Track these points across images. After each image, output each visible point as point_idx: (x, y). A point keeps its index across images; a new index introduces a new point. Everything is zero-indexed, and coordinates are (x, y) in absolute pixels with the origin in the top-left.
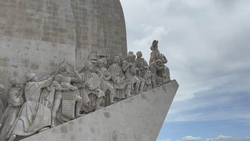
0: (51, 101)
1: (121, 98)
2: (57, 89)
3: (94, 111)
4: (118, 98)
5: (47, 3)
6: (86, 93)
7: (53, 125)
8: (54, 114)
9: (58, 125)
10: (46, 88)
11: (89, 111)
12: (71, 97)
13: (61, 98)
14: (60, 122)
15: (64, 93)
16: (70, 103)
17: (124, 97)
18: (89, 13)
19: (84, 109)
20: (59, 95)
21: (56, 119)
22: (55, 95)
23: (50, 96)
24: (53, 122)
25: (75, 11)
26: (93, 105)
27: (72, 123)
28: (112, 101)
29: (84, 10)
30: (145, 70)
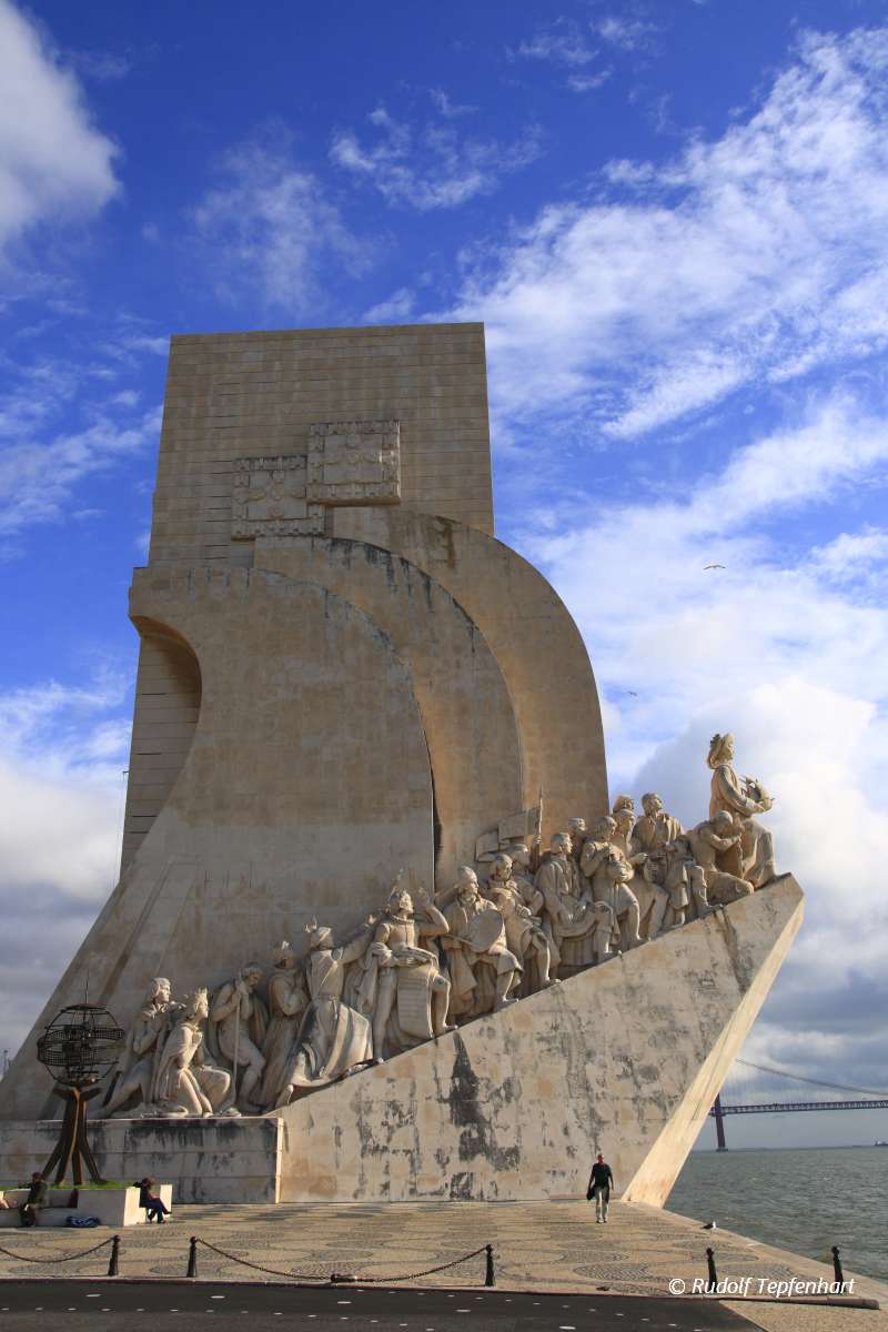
1: (579, 963)
2: (382, 964)
6: (464, 964)
8: (380, 1031)
9: (391, 1056)
13: (394, 986)
14: (397, 1049)
15: (401, 971)
17: (589, 960)
20: (388, 979)
21: (387, 1042)
24: (379, 1051)
26: (487, 993)
27: (423, 1053)
30: (670, 858)
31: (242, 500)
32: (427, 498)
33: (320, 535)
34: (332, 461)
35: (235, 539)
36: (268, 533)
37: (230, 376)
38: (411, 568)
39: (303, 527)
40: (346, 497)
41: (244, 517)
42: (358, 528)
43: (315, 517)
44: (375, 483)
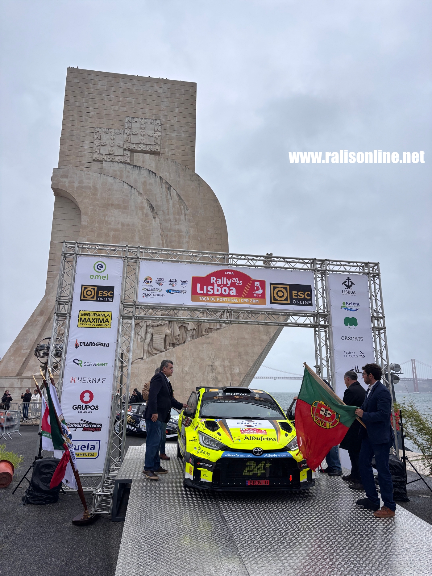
0: (143, 336)
1: (215, 328)
2: (148, 325)
3: (184, 342)
4: (212, 329)
5: (139, 231)
6: (176, 327)
7: (145, 357)
8: (146, 347)
9: (149, 357)
10: (139, 323)
11: (180, 342)
12: (161, 332)
13: (152, 333)
14: (151, 354)
15: (155, 328)
16: (160, 337)
17: (218, 327)
18: (184, 234)
19: (175, 341)
20: (150, 330)
21: (148, 352)
22: (146, 330)
23: (141, 331)
24: (145, 355)
25: (169, 234)
26: (183, 337)
27: (160, 356)
28: (204, 333)
29: (179, 231)
31: (97, 145)
32: (170, 153)
33: (128, 163)
34: (134, 134)
35: (94, 160)
36: (108, 160)
37: (93, 90)
38: (164, 181)
39: (123, 159)
40: (139, 149)
41: (98, 152)
42: (143, 162)
43: (127, 156)
44: (151, 145)
